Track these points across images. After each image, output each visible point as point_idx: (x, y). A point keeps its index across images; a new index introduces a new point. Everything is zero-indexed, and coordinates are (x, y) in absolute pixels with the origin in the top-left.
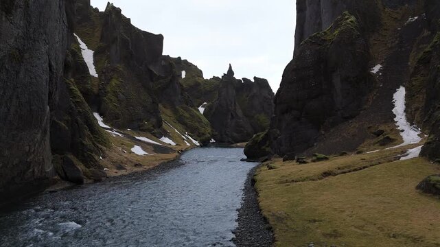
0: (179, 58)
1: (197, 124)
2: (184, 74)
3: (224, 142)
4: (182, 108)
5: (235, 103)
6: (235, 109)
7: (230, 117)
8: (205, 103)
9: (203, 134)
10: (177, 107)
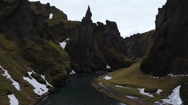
0: (48, 4)
1: (51, 59)
2: (51, 16)
3: (84, 72)
4: (33, 40)
5: (93, 39)
6: (93, 44)
7: (89, 50)
8: (68, 39)
9: (58, 72)
10: (26, 39)
